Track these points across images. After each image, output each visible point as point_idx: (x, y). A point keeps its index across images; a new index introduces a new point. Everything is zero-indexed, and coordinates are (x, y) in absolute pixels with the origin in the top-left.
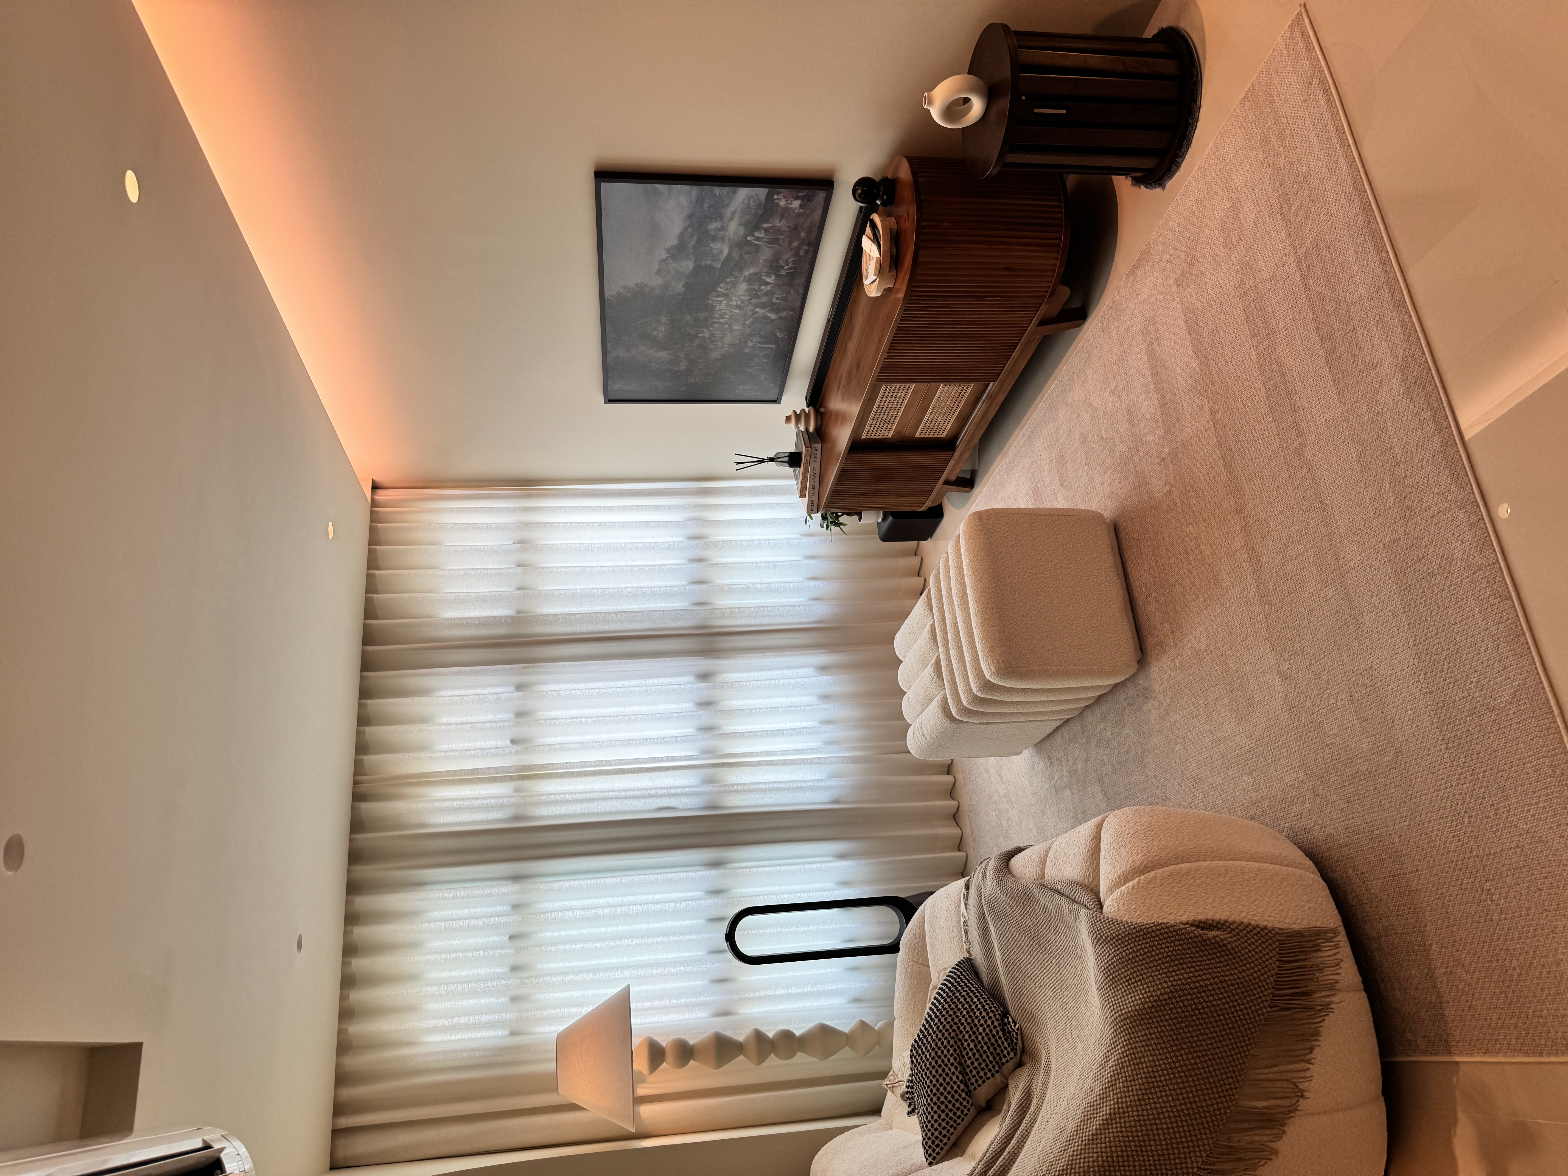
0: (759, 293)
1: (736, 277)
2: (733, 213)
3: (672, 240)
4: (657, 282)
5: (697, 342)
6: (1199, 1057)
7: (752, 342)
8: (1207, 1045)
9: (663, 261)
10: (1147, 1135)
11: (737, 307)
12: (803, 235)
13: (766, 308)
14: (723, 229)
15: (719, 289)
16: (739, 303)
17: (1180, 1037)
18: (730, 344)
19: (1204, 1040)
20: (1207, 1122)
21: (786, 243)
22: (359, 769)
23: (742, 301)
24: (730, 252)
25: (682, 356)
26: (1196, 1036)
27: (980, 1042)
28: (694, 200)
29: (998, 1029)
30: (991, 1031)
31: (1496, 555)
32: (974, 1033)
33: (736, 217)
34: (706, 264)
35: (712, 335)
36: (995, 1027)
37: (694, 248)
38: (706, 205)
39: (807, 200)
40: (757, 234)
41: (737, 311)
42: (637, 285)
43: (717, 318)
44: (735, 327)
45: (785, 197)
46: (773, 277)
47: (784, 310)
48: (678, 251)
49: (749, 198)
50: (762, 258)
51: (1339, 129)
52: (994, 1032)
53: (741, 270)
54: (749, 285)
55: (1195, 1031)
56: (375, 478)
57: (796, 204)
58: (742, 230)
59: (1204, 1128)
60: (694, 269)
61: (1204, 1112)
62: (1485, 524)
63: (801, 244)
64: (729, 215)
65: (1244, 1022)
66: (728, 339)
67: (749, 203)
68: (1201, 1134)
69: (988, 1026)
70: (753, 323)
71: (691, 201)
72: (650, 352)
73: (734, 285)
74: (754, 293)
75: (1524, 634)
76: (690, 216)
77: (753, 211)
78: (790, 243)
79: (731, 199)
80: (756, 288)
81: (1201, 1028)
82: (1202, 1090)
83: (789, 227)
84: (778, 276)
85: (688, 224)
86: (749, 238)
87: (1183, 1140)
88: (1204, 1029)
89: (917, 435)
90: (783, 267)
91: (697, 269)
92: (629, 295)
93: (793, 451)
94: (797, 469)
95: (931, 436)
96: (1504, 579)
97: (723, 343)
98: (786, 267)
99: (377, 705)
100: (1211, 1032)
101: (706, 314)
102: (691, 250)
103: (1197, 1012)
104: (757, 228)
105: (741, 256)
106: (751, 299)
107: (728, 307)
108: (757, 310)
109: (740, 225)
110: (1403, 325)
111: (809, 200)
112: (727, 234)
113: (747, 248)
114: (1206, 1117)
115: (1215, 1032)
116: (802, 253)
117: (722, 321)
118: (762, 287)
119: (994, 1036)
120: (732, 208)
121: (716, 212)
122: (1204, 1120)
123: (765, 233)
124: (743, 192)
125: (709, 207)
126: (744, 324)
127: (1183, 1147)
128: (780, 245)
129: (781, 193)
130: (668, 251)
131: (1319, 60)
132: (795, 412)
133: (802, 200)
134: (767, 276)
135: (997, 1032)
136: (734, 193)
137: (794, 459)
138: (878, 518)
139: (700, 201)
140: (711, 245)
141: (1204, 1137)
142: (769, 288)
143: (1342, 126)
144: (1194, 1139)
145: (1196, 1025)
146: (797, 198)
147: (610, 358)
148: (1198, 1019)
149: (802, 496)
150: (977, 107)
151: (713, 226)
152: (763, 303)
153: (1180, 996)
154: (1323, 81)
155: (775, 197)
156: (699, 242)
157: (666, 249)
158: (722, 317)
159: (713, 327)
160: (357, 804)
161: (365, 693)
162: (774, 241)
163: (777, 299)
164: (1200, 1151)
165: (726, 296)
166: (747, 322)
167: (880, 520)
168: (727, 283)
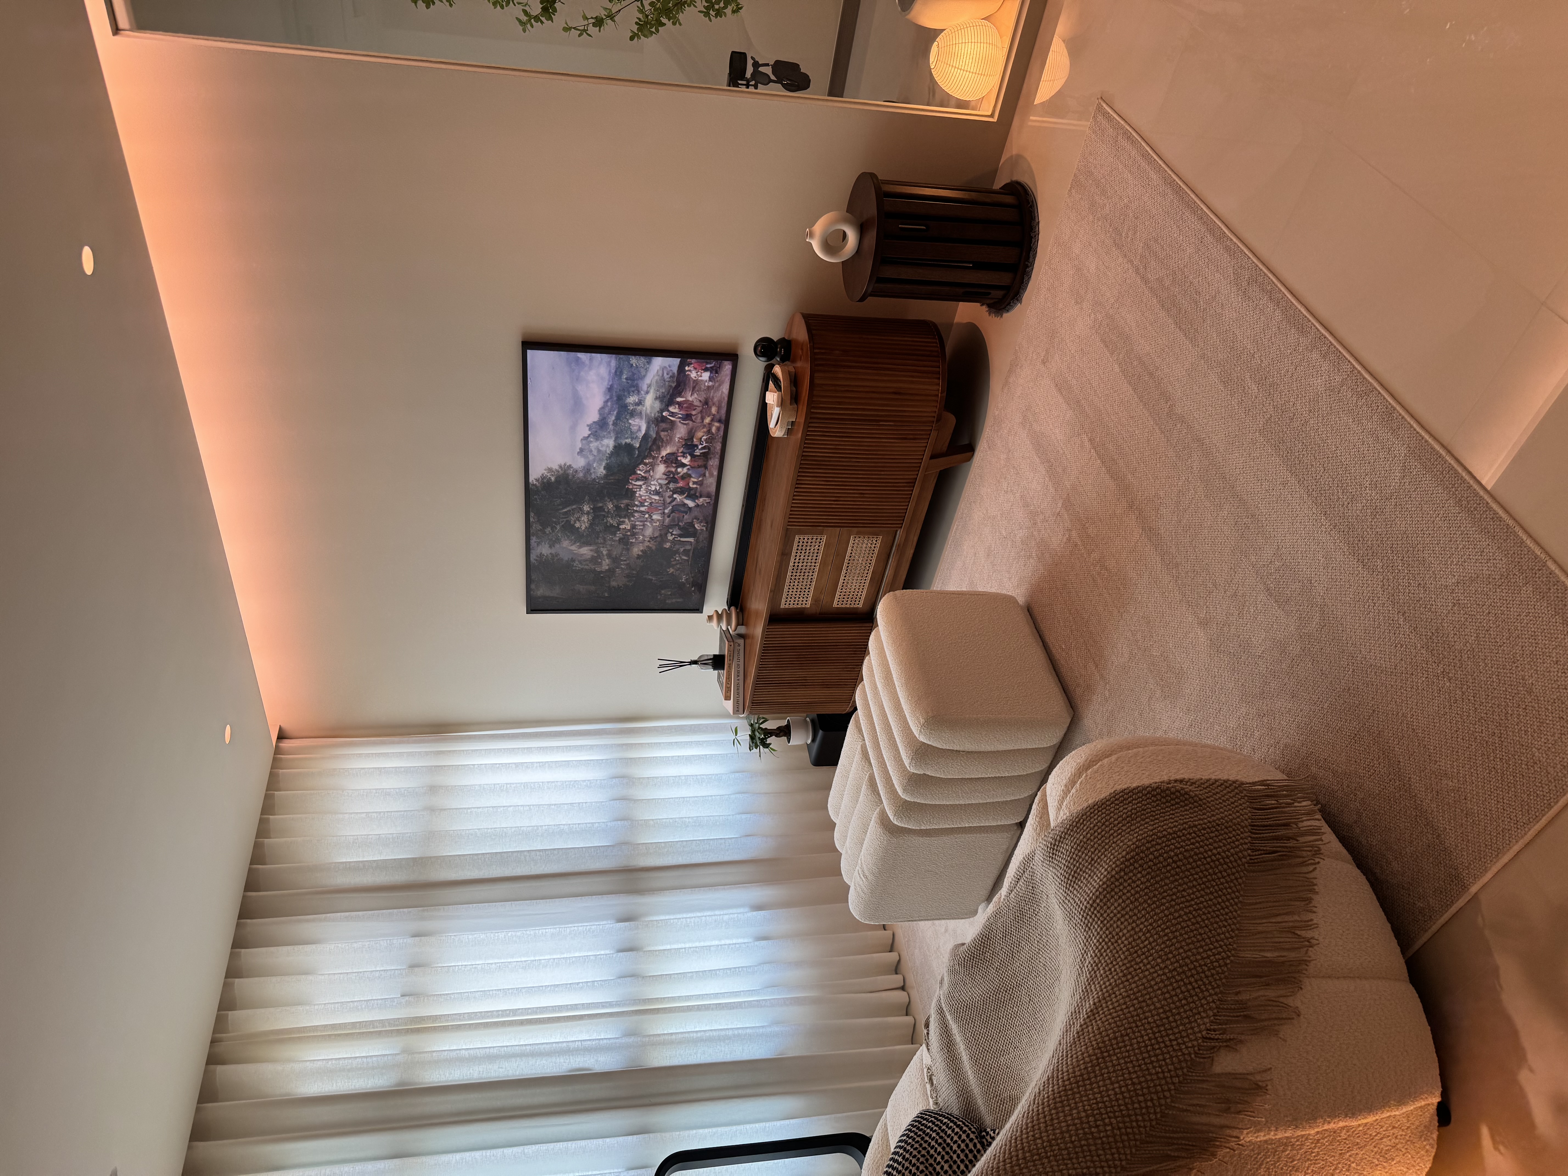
0: (676, 476)
1: (654, 458)
2: (649, 386)
3: (592, 415)
4: (579, 463)
5: (619, 535)
6: (1182, 909)
7: (672, 535)
8: (1189, 895)
9: (585, 438)
10: (1140, 1008)
11: (657, 493)
12: (714, 410)
13: (684, 494)
14: (640, 403)
15: (639, 472)
16: (658, 488)
17: (1157, 893)
18: (651, 538)
19: (1184, 890)
20: (1207, 977)
21: (699, 420)
22: (220, 1025)
23: (661, 487)
24: (648, 428)
25: (605, 553)
26: (1174, 887)
27: (955, 1162)
28: (613, 371)
29: (976, 1141)
30: (967, 1146)
31: (1352, 364)
32: (947, 1153)
33: (652, 391)
34: (626, 443)
35: (634, 527)
36: (971, 1140)
37: (615, 424)
38: (625, 376)
39: (715, 371)
40: (671, 409)
41: (657, 498)
42: (560, 467)
43: (637, 506)
44: (655, 517)
45: (695, 369)
46: (689, 458)
47: (701, 497)
48: (599, 428)
49: (663, 368)
50: (678, 436)
51: (1145, 155)
52: (971, 1146)
53: (659, 449)
54: (667, 467)
55: (1172, 882)
56: (284, 726)
57: (706, 376)
58: (657, 405)
59: (1205, 984)
60: (615, 447)
61: (1200, 966)
62: (1335, 347)
63: (712, 420)
64: (645, 388)
65: (1225, 866)
66: (649, 532)
67: (663, 375)
68: (1202, 991)
69: (963, 1141)
70: (672, 511)
71: (610, 372)
72: (573, 548)
73: (653, 466)
74: (672, 476)
75: (1395, 409)
76: (610, 389)
77: (667, 383)
78: (703, 419)
79: (647, 370)
80: (673, 470)
81: (1178, 877)
82: (1193, 943)
83: (700, 401)
84: (693, 456)
85: (608, 397)
86: (664, 414)
87: (1183, 1002)
88: (1182, 879)
89: (835, 605)
90: (697, 446)
91: (618, 448)
92: (553, 479)
93: (717, 653)
94: (721, 672)
95: (848, 606)
96: (1364, 378)
97: (643, 536)
98: (700, 447)
99: (252, 956)
100: (1190, 881)
101: (626, 501)
102: (611, 427)
103: (1170, 860)
104: (671, 402)
105: (658, 433)
106: (668, 483)
107: (647, 492)
108: (675, 496)
109: (656, 398)
110: (1227, 249)
111: (717, 372)
112: (644, 408)
113: (663, 425)
114: (1203, 972)
115: (1195, 879)
116: (714, 430)
117: (642, 509)
118: (679, 470)
119: (971, 1151)
120: (647, 381)
121: (633, 385)
122: (1203, 975)
123: (679, 408)
124: (658, 363)
125: (626, 379)
126: (664, 513)
127: (1185, 1011)
128: (694, 422)
129: (691, 364)
130: (590, 427)
131: (1119, 122)
132: (717, 611)
133: (711, 372)
134: (683, 457)
135: (975, 1145)
136: (649, 363)
137: (717, 662)
138: (808, 739)
139: (618, 373)
140: (630, 421)
141: (1206, 993)
142: (685, 470)
143: (1147, 151)
144: (1195, 998)
145: (1172, 876)
146: (706, 370)
147: (533, 557)
148: (1173, 868)
149: (727, 698)
150: (852, 237)
151: (632, 399)
152: (681, 488)
153: (1148, 849)
154: (1126, 133)
155: (687, 368)
156: (618, 418)
157: (588, 426)
158: (642, 505)
159: (634, 516)
160: (212, 1067)
161: (239, 942)
162: (688, 417)
163: (694, 483)
164: (1205, 1011)
165: (645, 479)
166: (666, 511)
167: (809, 741)
168: (646, 464)
